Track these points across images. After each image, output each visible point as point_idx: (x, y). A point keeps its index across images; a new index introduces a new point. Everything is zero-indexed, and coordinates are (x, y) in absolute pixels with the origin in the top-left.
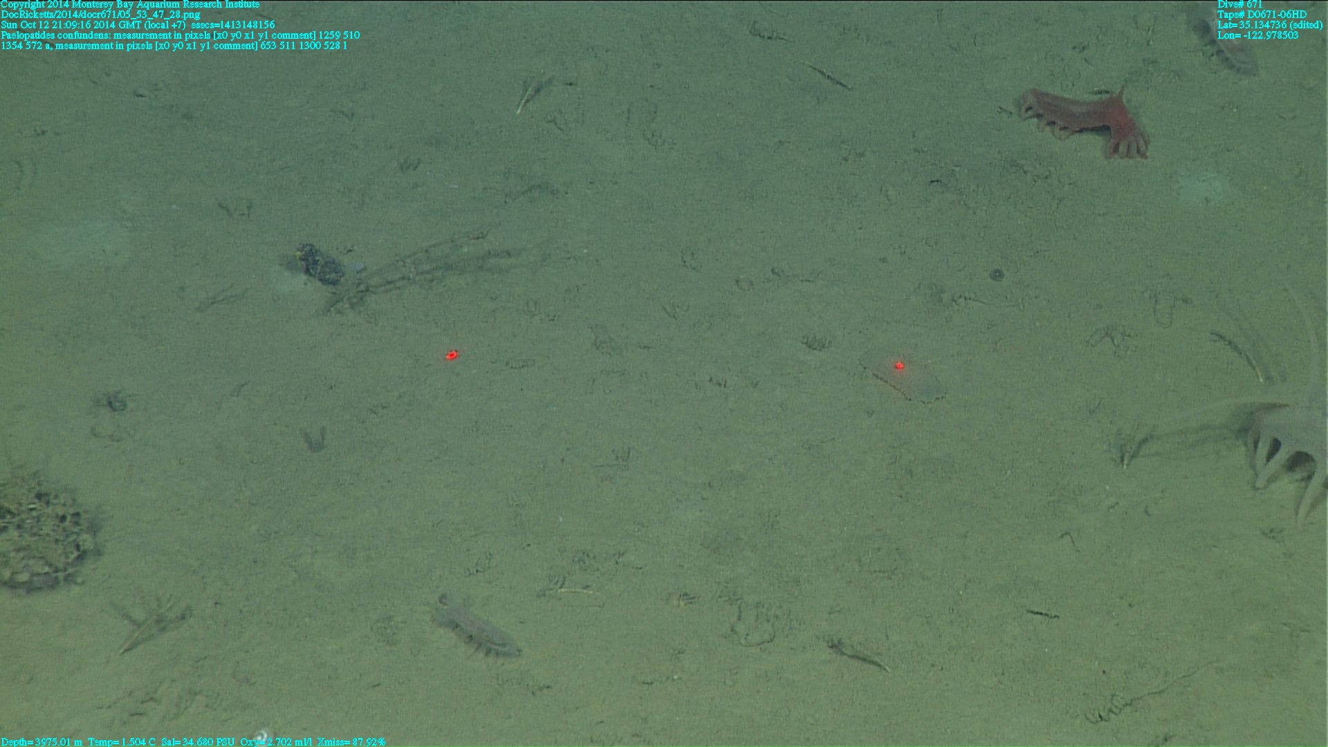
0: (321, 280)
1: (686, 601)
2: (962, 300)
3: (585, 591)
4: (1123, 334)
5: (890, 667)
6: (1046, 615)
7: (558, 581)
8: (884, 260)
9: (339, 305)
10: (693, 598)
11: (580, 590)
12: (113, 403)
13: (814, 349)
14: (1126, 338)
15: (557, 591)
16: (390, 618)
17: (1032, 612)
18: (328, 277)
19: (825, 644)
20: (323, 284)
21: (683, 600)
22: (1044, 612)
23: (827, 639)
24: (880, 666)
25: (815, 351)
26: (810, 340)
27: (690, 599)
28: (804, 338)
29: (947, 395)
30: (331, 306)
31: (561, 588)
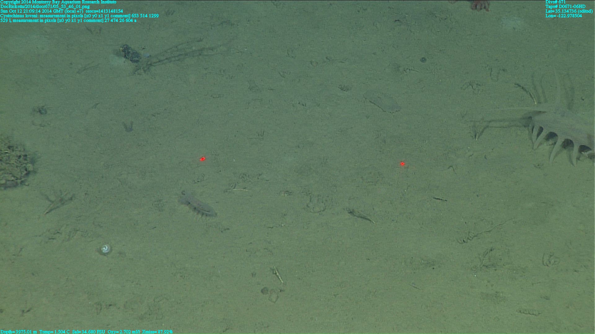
0: (131, 60)
1: (288, 194)
2: (408, 70)
3: (244, 190)
4: (477, 84)
5: (374, 221)
6: (442, 200)
7: (233, 186)
8: (374, 54)
9: (139, 71)
10: (291, 193)
11: (242, 189)
12: (41, 111)
13: (344, 91)
14: (478, 86)
15: (232, 190)
16: (160, 201)
17: (436, 199)
18: (134, 59)
19: (347, 212)
20: (132, 62)
21: (286, 194)
22: (441, 198)
23: (348, 210)
24: (370, 221)
26: (342, 87)
27: (290, 193)
28: (340, 86)
29: (401, 110)
30: (136, 71)
31: (234, 188)
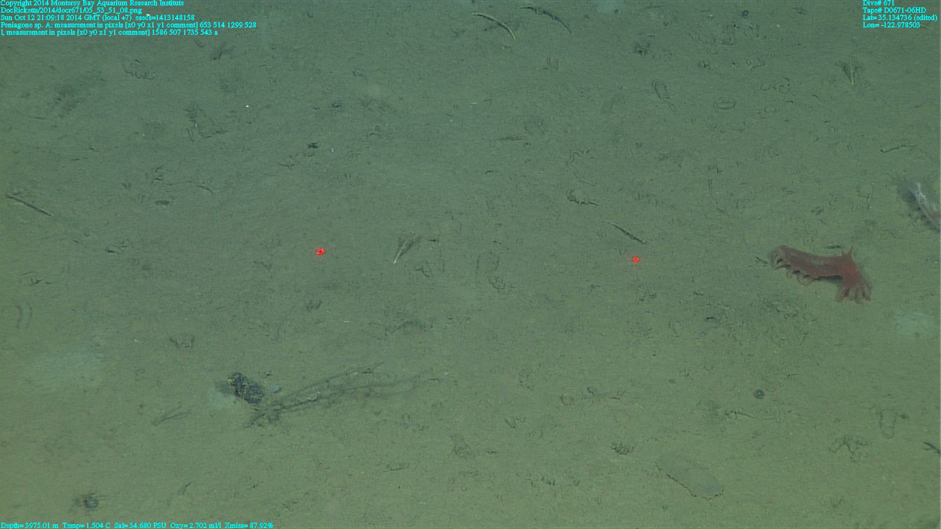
0: (246, 399)
2: (733, 414)
4: (857, 442)
8: (672, 381)
9: (260, 420)
12: (88, 502)
13: (621, 453)
14: (859, 446)
18: (252, 397)
20: (249, 402)
25: (622, 455)
26: (618, 446)
28: (613, 444)
29: (723, 492)
30: (255, 420)
